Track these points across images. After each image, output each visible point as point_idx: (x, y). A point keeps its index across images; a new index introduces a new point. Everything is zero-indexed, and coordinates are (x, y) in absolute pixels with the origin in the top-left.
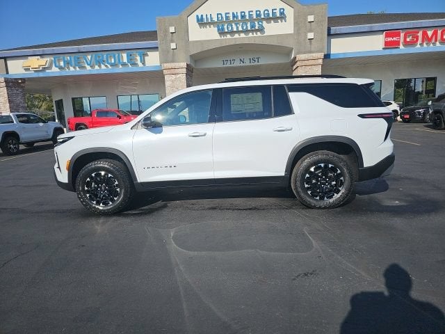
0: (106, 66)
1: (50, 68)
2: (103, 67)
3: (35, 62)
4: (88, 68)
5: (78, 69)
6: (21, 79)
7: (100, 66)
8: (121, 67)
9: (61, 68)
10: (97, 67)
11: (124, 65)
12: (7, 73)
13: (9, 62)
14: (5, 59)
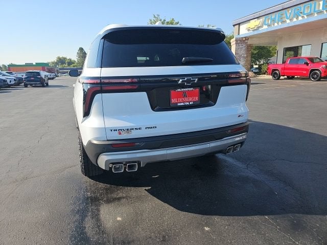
0: (303, 17)
1: (262, 27)
2: (300, 18)
3: (254, 24)
4: (288, 21)
5: (280, 23)
6: (245, 37)
7: (297, 18)
8: (316, 15)
9: (269, 26)
10: (295, 20)
11: (320, 12)
12: (239, 34)
13: (241, 27)
14: (239, 24)
